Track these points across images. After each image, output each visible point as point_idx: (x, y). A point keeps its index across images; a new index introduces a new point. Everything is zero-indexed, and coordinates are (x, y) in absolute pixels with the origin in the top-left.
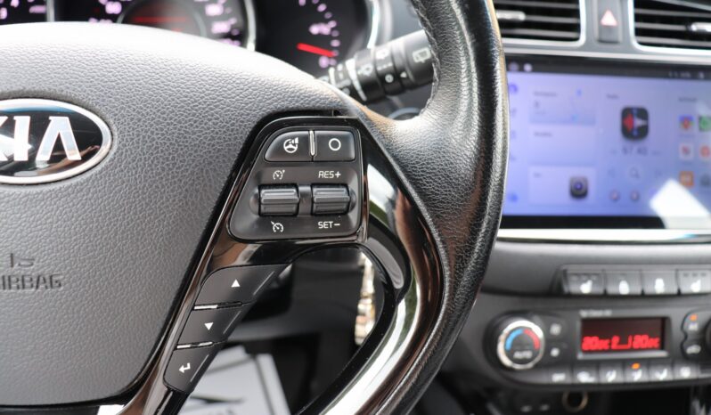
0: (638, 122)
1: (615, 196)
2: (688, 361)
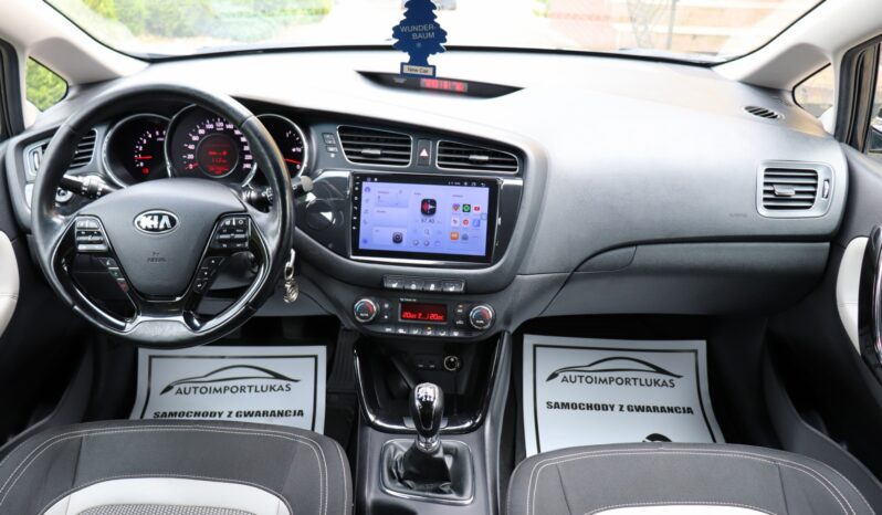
0: (431, 207)
1: (416, 242)
2: (458, 328)
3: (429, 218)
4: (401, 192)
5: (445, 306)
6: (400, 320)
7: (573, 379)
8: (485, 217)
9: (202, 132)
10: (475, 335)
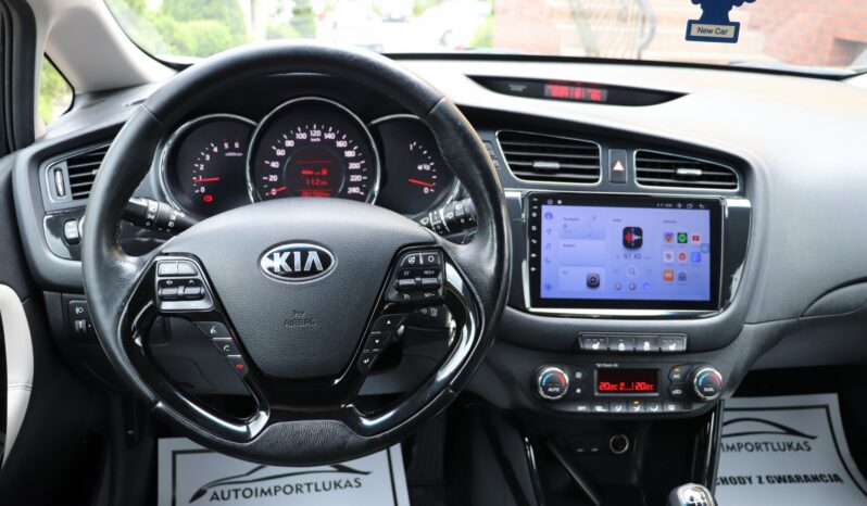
0: (635, 237)
1: (618, 286)
2: (674, 400)
3: (633, 253)
4: (594, 218)
5: (656, 372)
6: (596, 394)
8: (707, 249)
9: (290, 143)
10: (696, 407)
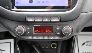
1: (39, 2)
2: (57, 35)
5: (52, 27)
6: (34, 34)
7: (90, 45)
10: (64, 38)
